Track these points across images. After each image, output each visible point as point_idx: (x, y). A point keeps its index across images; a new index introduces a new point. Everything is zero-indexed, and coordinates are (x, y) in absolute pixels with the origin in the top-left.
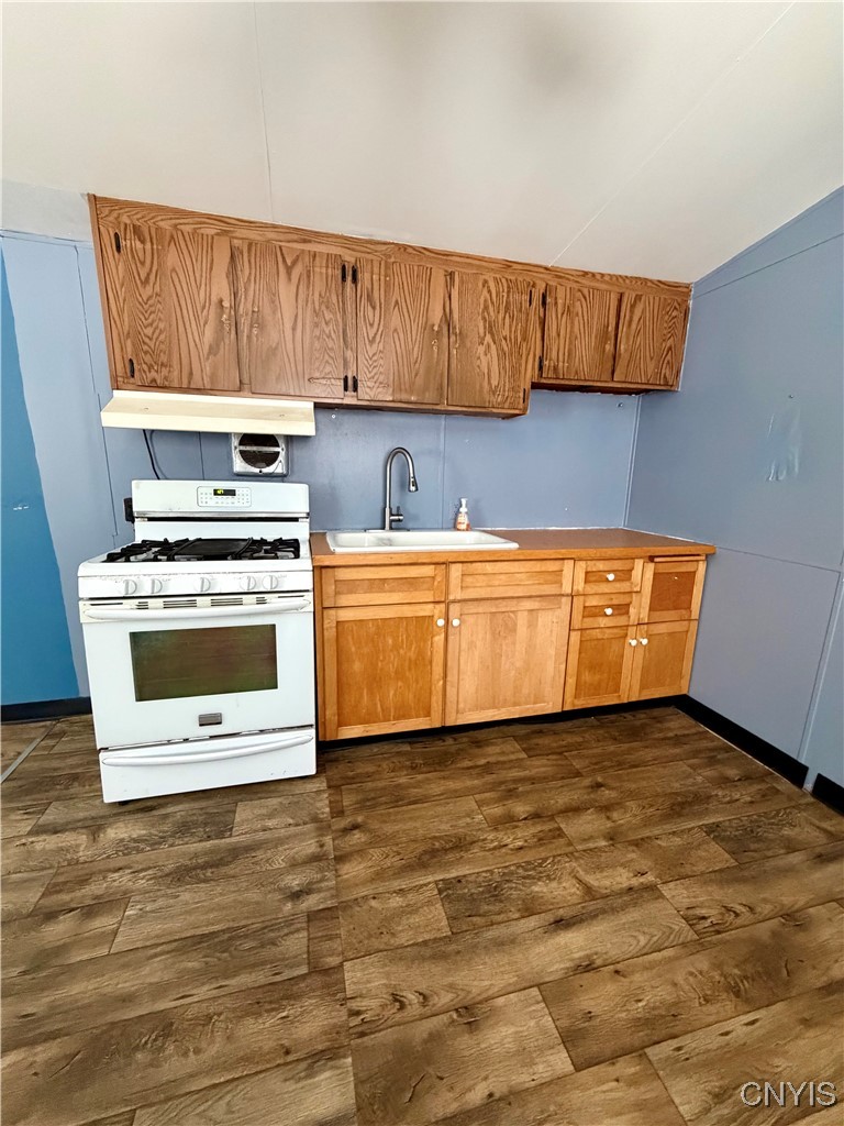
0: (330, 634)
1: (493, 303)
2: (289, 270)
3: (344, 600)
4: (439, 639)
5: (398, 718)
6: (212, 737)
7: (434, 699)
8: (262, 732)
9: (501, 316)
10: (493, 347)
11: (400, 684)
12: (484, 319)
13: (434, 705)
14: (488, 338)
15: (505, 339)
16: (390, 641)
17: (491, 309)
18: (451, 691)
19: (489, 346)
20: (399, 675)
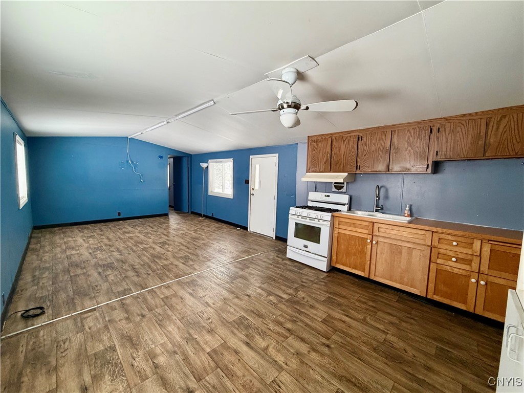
0: (336, 235)
1: (411, 136)
2: (344, 142)
3: (341, 227)
4: (369, 246)
5: (353, 268)
6: (305, 251)
7: (366, 267)
8: (315, 254)
9: (415, 140)
10: (412, 151)
11: (355, 257)
12: (408, 142)
13: (366, 269)
14: (410, 148)
15: (418, 147)
16: (353, 243)
17: (411, 138)
18: (373, 267)
19: (410, 151)
20: (354, 254)
